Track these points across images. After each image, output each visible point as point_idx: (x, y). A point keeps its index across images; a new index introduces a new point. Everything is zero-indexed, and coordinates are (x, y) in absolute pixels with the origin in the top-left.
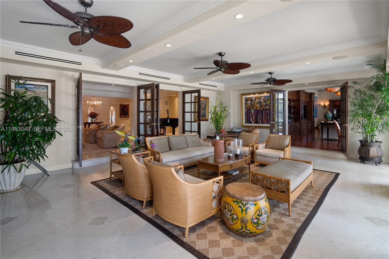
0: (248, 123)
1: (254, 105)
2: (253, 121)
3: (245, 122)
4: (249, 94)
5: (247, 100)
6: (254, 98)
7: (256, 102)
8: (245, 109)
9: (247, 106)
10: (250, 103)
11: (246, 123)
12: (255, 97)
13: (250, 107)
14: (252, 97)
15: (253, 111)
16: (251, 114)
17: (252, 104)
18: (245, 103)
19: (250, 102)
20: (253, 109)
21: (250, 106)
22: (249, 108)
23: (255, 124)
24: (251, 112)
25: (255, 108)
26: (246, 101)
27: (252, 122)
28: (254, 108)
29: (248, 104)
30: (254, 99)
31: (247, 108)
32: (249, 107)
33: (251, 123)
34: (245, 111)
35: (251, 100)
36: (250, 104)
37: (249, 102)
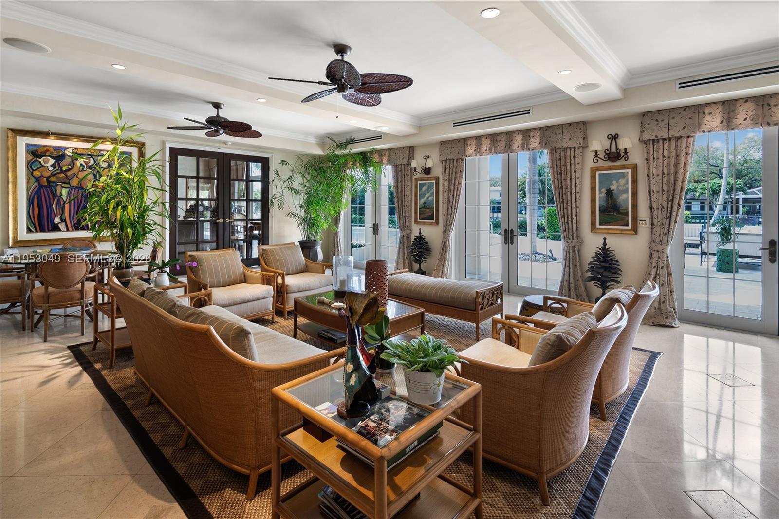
0: (42, 230)
1: (69, 174)
2: (63, 224)
3: (28, 228)
4: (46, 135)
5: (35, 153)
6: (70, 150)
7: (79, 165)
8: (28, 182)
9: (37, 174)
10: (53, 166)
11: (29, 231)
12: (76, 149)
13: (52, 179)
14: (61, 147)
15: (64, 192)
16: (59, 201)
17: (64, 169)
18: (29, 164)
19: (52, 161)
20: (68, 186)
21: (52, 175)
22: (49, 182)
23: (73, 230)
24: (54, 195)
25: (75, 182)
26: (31, 157)
27: (62, 226)
28: (69, 183)
29: (42, 166)
30: (68, 152)
31: (38, 180)
32: (48, 178)
33: (56, 229)
34: (28, 189)
35: (55, 154)
36: (51, 168)
37: (46, 162)
